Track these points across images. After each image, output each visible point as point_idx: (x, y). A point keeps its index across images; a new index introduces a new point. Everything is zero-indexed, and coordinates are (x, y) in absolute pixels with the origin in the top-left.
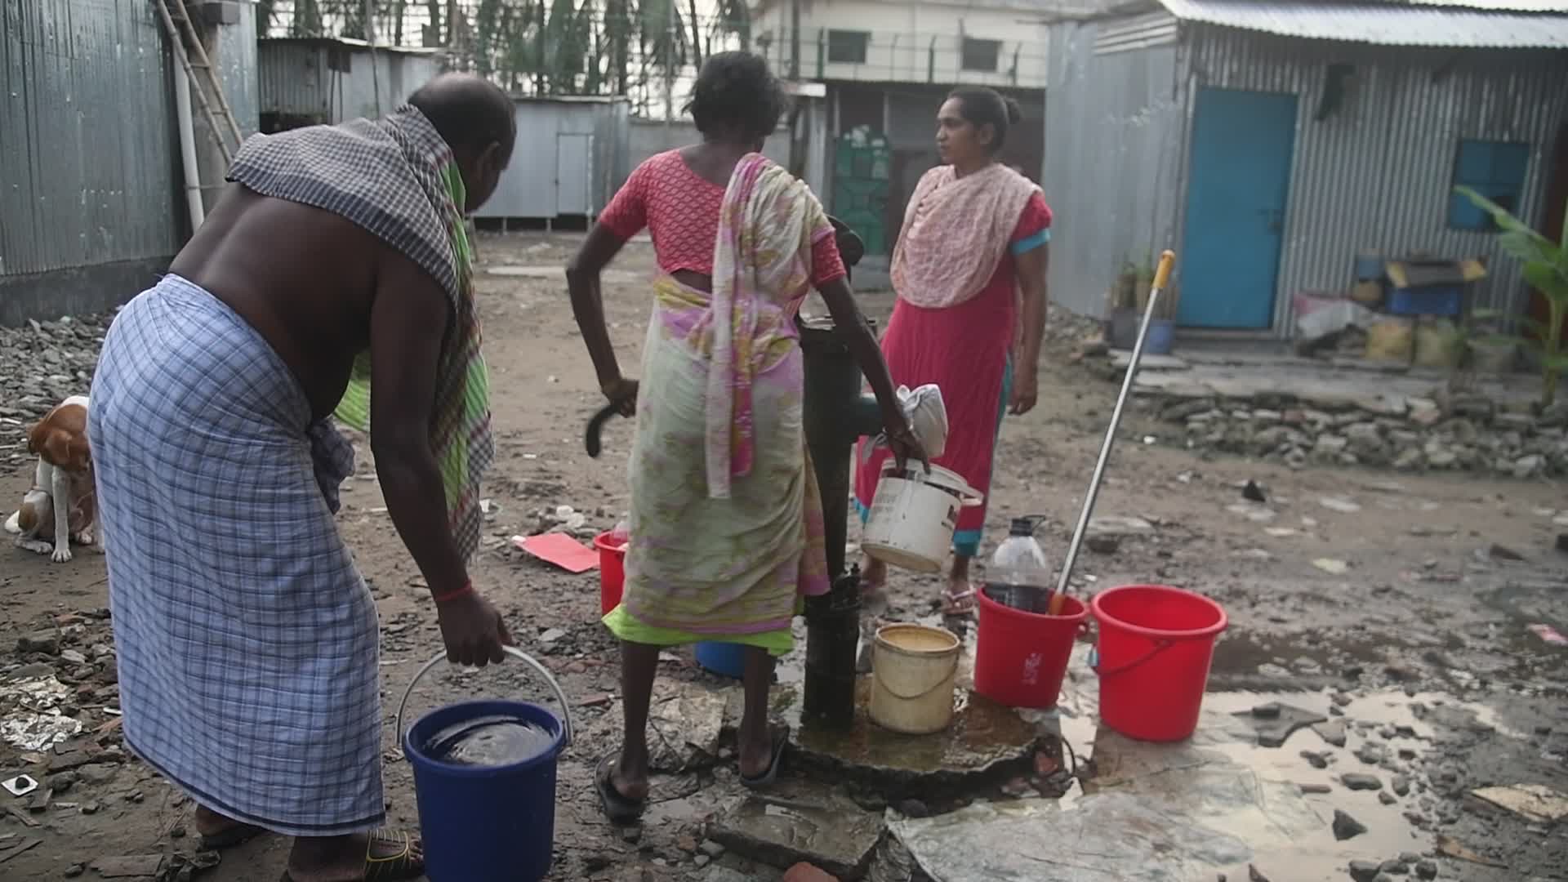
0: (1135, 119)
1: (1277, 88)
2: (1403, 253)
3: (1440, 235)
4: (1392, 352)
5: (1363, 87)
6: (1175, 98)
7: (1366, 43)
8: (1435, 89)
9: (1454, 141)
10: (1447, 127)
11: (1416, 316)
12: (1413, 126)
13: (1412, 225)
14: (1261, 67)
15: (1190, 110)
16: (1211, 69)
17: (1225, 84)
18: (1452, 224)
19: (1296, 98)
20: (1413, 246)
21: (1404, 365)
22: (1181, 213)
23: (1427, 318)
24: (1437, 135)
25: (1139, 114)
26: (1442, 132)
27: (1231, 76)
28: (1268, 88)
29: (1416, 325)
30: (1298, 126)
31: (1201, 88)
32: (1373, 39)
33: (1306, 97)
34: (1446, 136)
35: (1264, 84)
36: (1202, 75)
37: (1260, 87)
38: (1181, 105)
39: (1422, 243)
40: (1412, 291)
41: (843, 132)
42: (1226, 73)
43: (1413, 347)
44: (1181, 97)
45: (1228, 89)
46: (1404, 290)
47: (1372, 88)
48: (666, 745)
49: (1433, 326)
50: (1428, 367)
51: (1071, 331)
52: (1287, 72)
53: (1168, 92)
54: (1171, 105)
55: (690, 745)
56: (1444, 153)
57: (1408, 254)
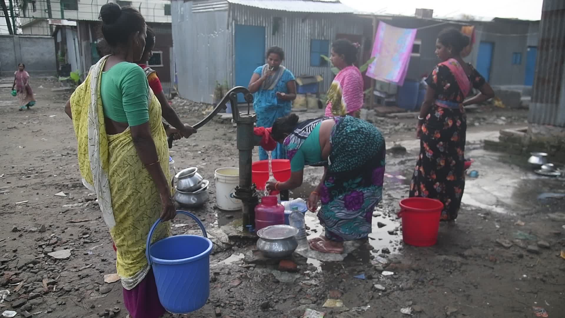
0: (212, 35)
1: (259, 25)
2: (299, 75)
3: (309, 68)
4: (301, 105)
5: (283, 24)
6: (228, 28)
7: (285, 11)
8: (303, 24)
9: (310, 40)
10: (307, 36)
11: (306, 94)
12: (298, 35)
13: (301, 65)
14: (253, 17)
15: (234, 32)
16: (238, 19)
17: (243, 24)
18: (312, 65)
19: (265, 28)
20: (302, 73)
21: (305, 109)
22: (234, 66)
23: (309, 94)
24: (305, 38)
25: (213, 33)
26: (306, 37)
27: (245, 21)
28: (256, 25)
29: (306, 96)
30: (266, 37)
31: (236, 25)
32: (287, 10)
33: (268, 28)
34: (307, 38)
35: (255, 24)
36: (236, 21)
37: (254, 24)
38: (230, 31)
39: (304, 71)
40: (304, 86)
41: (93, 41)
42: (243, 20)
43: (307, 103)
44: (230, 28)
45: (244, 25)
46: (301, 86)
47: (286, 24)
48: (217, 245)
49: (311, 96)
50: (312, 109)
51: (197, 108)
52: (261, 19)
53: (226, 26)
54: (227, 30)
55: (223, 243)
56: (307, 43)
57: (301, 75)
